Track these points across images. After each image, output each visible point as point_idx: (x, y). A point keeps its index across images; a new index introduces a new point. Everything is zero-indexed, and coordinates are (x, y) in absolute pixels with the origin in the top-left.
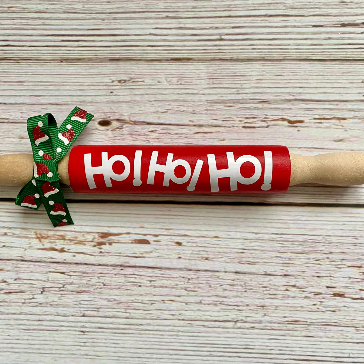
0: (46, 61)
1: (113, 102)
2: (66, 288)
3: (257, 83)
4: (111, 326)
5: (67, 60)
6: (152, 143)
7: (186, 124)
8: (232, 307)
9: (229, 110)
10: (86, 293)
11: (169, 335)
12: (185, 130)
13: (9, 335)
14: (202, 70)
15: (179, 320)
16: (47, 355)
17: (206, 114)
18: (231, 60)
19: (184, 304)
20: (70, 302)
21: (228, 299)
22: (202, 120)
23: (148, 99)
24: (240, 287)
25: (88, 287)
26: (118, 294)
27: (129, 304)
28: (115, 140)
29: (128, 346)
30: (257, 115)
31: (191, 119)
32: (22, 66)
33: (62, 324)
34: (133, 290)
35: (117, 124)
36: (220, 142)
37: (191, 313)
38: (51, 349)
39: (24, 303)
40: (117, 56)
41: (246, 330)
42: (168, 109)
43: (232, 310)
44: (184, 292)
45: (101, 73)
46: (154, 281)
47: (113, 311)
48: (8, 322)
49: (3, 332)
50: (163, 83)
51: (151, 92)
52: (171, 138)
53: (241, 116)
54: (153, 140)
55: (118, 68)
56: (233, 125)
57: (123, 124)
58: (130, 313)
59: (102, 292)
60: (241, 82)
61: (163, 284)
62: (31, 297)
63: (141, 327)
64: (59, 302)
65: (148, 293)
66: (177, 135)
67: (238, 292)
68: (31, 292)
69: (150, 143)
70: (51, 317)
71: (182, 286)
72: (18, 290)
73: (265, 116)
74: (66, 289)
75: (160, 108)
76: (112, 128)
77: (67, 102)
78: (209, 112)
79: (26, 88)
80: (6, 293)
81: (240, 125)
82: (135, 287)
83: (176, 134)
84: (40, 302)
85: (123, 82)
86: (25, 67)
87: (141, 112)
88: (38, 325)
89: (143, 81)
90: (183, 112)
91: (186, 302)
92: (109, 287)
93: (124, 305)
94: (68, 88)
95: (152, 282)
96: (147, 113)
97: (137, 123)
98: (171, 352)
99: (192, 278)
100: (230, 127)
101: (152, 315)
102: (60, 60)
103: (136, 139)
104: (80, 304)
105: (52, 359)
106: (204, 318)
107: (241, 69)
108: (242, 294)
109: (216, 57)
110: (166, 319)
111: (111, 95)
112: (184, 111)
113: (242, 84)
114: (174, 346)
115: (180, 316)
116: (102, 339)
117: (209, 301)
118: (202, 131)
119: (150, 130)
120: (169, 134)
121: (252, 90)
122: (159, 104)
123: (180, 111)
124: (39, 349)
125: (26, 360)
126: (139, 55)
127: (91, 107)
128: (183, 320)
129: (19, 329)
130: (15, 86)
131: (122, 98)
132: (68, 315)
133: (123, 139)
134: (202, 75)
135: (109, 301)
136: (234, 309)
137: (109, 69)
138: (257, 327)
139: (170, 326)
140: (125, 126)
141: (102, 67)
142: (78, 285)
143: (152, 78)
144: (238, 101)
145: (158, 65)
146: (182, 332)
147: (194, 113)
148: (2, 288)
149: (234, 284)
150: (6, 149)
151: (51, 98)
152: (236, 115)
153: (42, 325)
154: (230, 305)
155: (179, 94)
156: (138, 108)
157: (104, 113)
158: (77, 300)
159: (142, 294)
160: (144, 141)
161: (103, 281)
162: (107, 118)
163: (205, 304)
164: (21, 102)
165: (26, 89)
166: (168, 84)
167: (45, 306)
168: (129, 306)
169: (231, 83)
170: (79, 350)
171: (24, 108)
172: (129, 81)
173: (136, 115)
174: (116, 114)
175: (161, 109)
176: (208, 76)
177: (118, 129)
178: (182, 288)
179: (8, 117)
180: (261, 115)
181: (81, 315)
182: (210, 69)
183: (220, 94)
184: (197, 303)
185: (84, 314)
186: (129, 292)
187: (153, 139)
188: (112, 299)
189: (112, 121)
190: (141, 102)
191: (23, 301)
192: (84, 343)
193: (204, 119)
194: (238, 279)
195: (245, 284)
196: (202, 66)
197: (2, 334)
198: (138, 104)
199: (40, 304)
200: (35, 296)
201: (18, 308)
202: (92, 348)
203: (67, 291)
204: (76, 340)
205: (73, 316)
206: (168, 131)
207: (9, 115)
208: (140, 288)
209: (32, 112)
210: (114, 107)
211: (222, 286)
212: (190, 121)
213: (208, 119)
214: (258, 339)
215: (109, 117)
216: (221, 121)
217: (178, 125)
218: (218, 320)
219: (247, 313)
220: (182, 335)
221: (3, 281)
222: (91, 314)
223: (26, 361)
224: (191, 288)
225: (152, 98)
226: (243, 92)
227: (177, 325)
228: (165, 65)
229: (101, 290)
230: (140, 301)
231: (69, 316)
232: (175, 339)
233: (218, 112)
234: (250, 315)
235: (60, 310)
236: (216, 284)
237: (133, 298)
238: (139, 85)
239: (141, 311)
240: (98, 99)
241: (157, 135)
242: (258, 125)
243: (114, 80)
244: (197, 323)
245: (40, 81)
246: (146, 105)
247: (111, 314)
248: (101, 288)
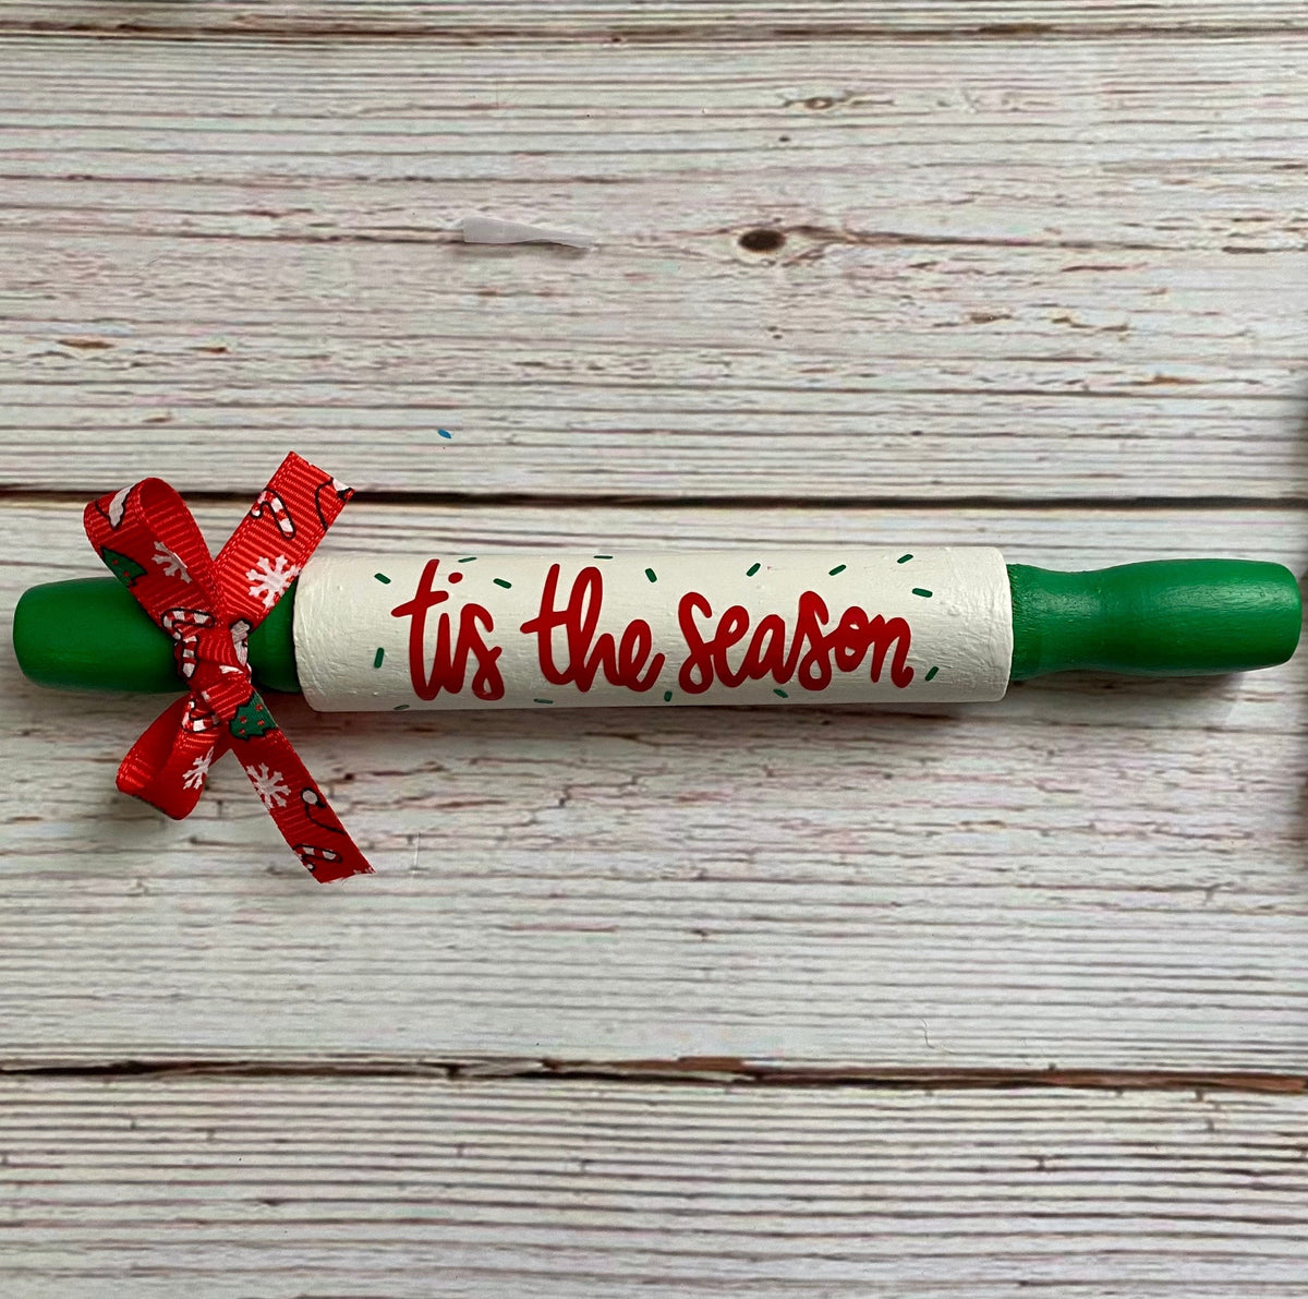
0: (562, 37)
1: (788, 170)
2: (643, 785)
3: (1269, 106)
4: (796, 910)
5: (633, 34)
6: (919, 303)
7: (1036, 240)
8: (1196, 840)
9: (1174, 192)
10: (709, 803)
11: (992, 939)
12: (1031, 261)
13: (451, 947)
14: (1084, 62)
15: (1022, 886)
16: (579, 1013)
17: (1102, 207)
18: (1182, 30)
19: (1036, 834)
20: (659, 832)
21: (1185, 817)
22: (1087, 226)
23: (906, 159)
24: (1222, 777)
25: (717, 781)
26: (815, 804)
27: (855, 835)
28: (794, 295)
29: (853, 977)
30: (1271, 212)
31: (1053, 225)
32: (484, 54)
33: (630, 906)
34: (865, 790)
35: (805, 244)
36: (1149, 298)
37: (1059, 863)
38: (595, 994)
39: (501, 839)
40: (802, 21)
41: (1245, 918)
42: (973, 193)
43: (1196, 850)
44: (1036, 796)
45: (749, 76)
46: (934, 760)
47: (800, 862)
48: (449, 903)
49: (435, 936)
50: (954, 107)
51: (917, 138)
52: (985, 289)
53: (1219, 214)
54: (925, 295)
55: (804, 58)
56: (1193, 242)
57: (822, 242)
58: (856, 865)
59: (762, 797)
60: (1216, 103)
61: (965, 769)
62: (527, 817)
63: (897, 913)
64: (620, 831)
65: (914, 798)
66: (1006, 278)
67: (1215, 791)
68: (527, 803)
69: (912, 304)
70: (592, 886)
71: (1029, 776)
72: (483, 794)
73: (1294, 214)
74: (644, 789)
75: (944, 189)
76: (786, 256)
77: (638, 171)
78: (1111, 201)
79: (499, 126)
80: (441, 807)
81: (1216, 243)
82: (873, 781)
83: (1002, 273)
84: (557, 835)
85: (821, 104)
86: (496, 58)
87: (883, 202)
88: (551, 912)
89: (889, 102)
90: (1025, 202)
91: (1044, 826)
92: (785, 780)
93: (837, 840)
94: (637, 125)
95: (930, 764)
96: (903, 205)
97: (869, 239)
98: (998, 994)
99: (1061, 751)
100: (1181, 249)
101: (931, 872)
102: (612, 35)
103: (868, 291)
104: (691, 838)
105: (597, 1026)
106: (1104, 878)
107: (1214, 61)
108: (1228, 799)
109: (1132, 23)
110: (976, 885)
111: (783, 149)
112: (1027, 197)
113: (1218, 111)
114: (1005, 973)
115: (1023, 873)
116: (764, 956)
117: (1119, 822)
118: (1091, 264)
119: (916, 260)
120: (979, 272)
121: (1252, 130)
122: (946, 176)
123: (1013, 197)
124: (554, 993)
125: (510, 1030)
126: (873, 18)
127: (717, 188)
128: (1034, 886)
129: (486, 927)
130: (462, 122)
131: (819, 158)
132: (649, 876)
133: (825, 294)
134: (1085, 79)
135: (787, 825)
136: (1204, 848)
137: (773, 64)
138: (1282, 907)
139: (990, 906)
140: (828, 249)
141: (753, 55)
142: (682, 777)
143: (920, 92)
144: (1205, 164)
145: (939, 50)
146: (1033, 926)
147: (1060, 203)
148: (429, 789)
149: (1205, 768)
150: (434, 332)
151: (582, 158)
152: (1199, 210)
153: (563, 912)
154: (1190, 837)
155: (1009, 142)
156: (873, 190)
157: (760, 207)
158: (682, 826)
159: (897, 802)
160: (895, 298)
161: (766, 761)
162: (770, 224)
163: (1105, 834)
164: (482, 172)
165: (499, 130)
166: (972, 111)
167: (572, 846)
168: (853, 844)
169: (1181, 108)
170: (689, 993)
171: (493, 193)
172: (842, 100)
173: (867, 212)
174: (801, 210)
175: (949, 192)
176: (1108, 84)
177: (808, 261)
178: (1028, 783)
179: (439, 226)
180: (1284, 209)
181: (695, 874)
182: (1112, 62)
183: (1146, 142)
184: (1079, 830)
185: (704, 870)
186: (851, 795)
187: (924, 290)
188: (796, 819)
189: (786, 235)
190: (884, 168)
191: (499, 832)
192: (704, 969)
193: (1093, 223)
194: (1216, 751)
195: (1238, 766)
196: (1085, 53)
197: (429, 942)
198: (872, 177)
199: (558, 840)
200: (541, 816)
201: (485, 855)
202: (732, 987)
203: (645, 795)
204: (678, 960)
205: (665, 878)
206: (976, 265)
207: (443, 216)
208: (888, 782)
209: (522, 208)
210: (794, 189)
211: (1163, 775)
212: (1049, 230)
213: (1110, 222)
214: (1285, 945)
215: (778, 220)
216: (1150, 230)
217: (1008, 243)
218: (1150, 884)
219: (1246, 863)
220: (1033, 935)
221: (432, 767)
222: (728, 870)
223: (512, 1035)
224: (1060, 782)
225: (919, 156)
226: (1224, 135)
227: (1014, 903)
228: (963, 49)
229: (760, 790)
230: (889, 826)
231: (652, 880)
232: (1009, 949)
233: (1143, 201)
234: (1257, 867)
235: (625, 861)
236: (1144, 768)
237: (865, 816)
238: (876, 115)
239: (894, 860)
240: (738, 161)
241: (937, 277)
242: (1275, 244)
243: (791, 98)
244: (1084, 895)
245: (543, 103)
246: (899, 178)
247: (794, 871)
248: (759, 785)
